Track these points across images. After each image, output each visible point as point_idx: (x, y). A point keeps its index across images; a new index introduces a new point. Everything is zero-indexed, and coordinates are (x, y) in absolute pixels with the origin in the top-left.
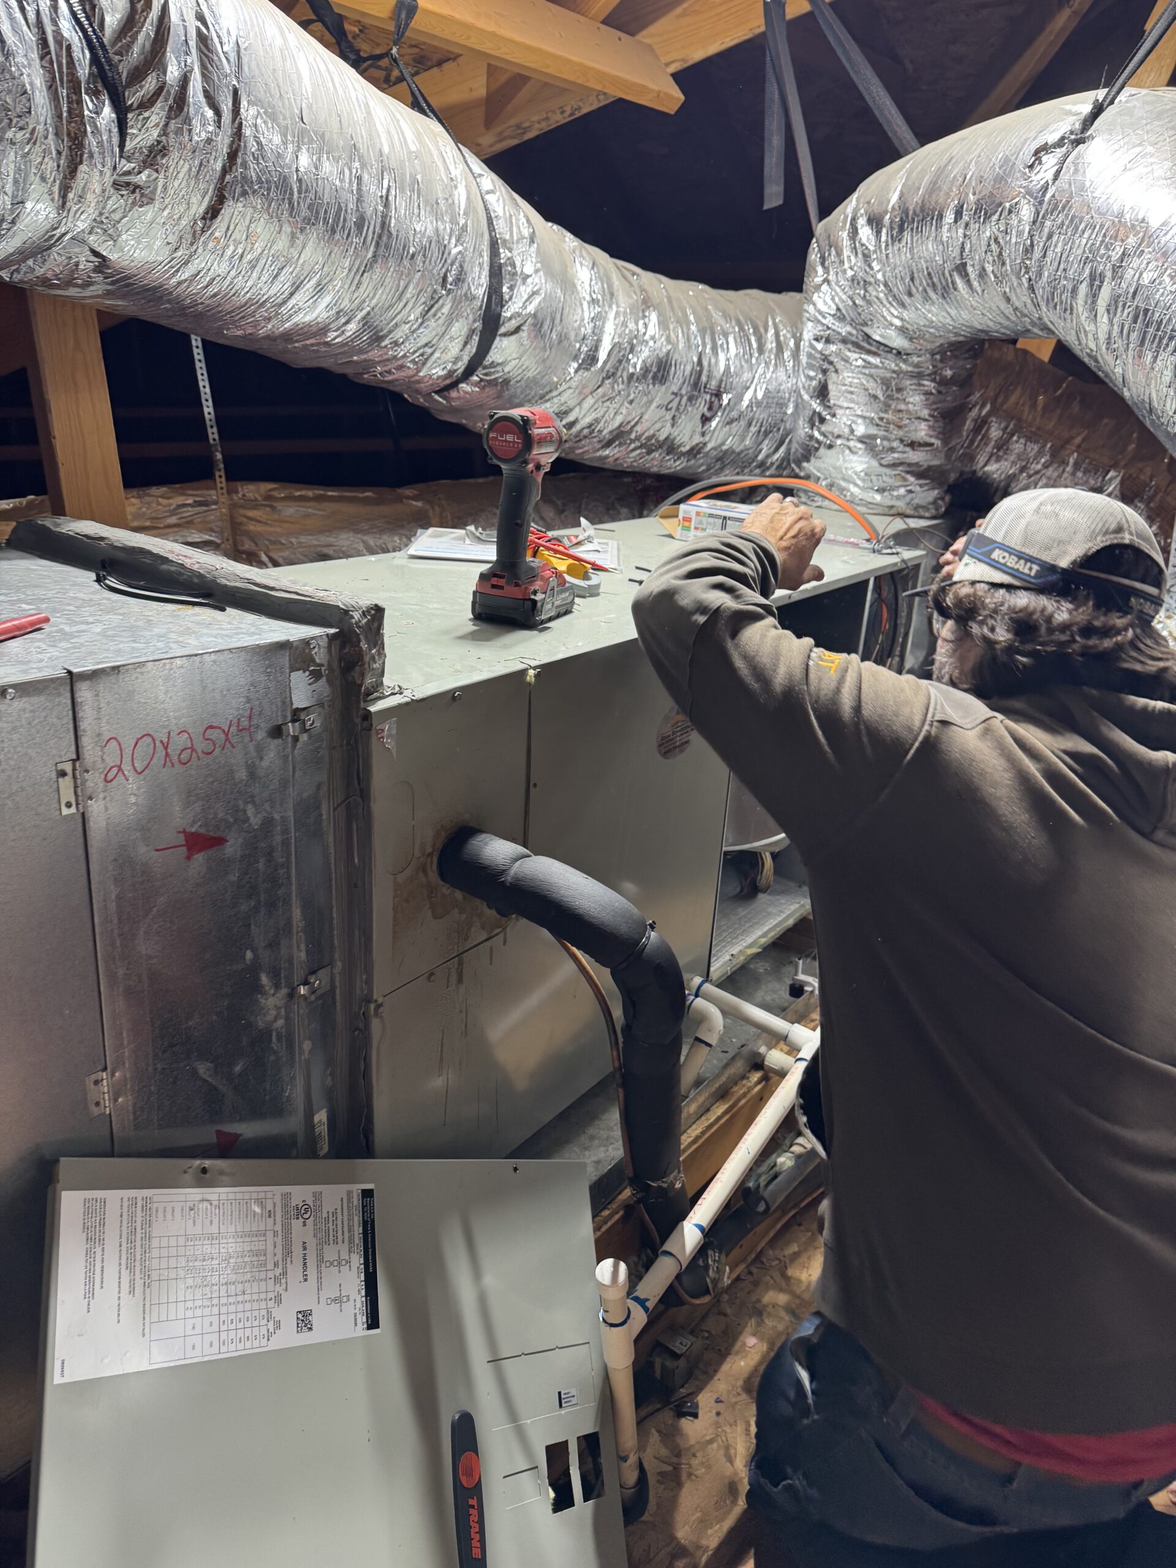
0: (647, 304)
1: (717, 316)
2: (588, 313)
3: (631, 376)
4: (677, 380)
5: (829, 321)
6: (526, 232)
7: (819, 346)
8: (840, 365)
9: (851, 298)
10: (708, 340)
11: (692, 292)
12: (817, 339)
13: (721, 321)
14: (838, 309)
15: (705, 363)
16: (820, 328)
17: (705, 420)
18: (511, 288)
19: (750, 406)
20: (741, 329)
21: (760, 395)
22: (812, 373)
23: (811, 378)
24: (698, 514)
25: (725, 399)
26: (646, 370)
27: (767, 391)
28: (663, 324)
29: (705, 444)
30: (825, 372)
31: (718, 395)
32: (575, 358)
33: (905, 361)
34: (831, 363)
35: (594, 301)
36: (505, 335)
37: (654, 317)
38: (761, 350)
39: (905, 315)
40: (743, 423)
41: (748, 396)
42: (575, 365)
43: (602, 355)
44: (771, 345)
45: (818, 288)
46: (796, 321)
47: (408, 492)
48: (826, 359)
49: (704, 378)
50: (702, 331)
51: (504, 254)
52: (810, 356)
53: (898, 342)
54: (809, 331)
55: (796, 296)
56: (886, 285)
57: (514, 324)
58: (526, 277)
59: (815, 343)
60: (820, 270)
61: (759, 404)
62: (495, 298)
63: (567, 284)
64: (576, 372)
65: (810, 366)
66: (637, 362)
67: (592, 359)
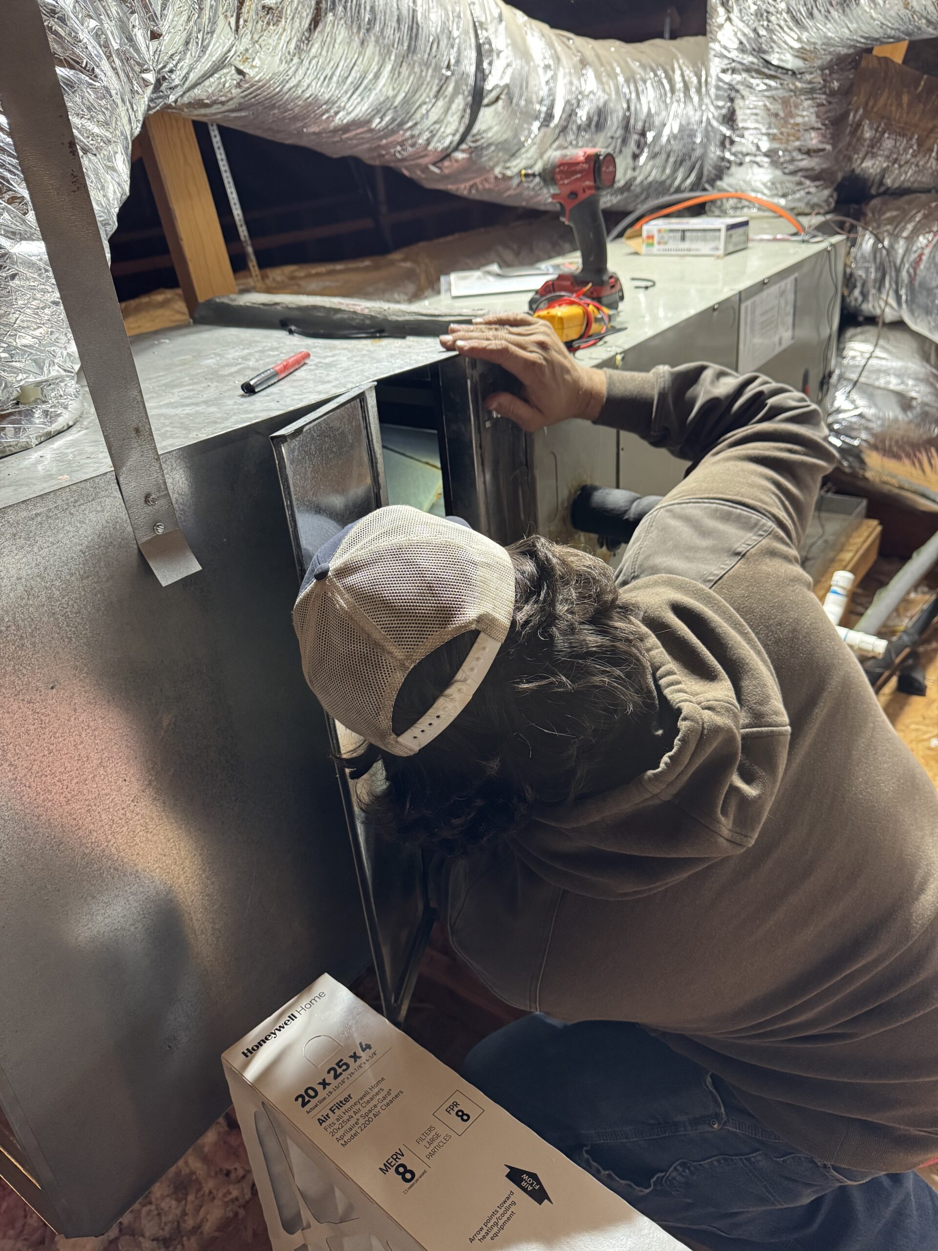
0: (584, 63)
1: (635, 65)
2: (544, 77)
3: (579, 128)
4: (614, 123)
5: (734, 54)
6: (496, 14)
7: (727, 77)
8: (745, 92)
9: (755, 30)
10: (632, 88)
11: (612, 48)
12: (724, 71)
13: (640, 71)
14: (741, 43)
15: (632, 108)
16: (726, 61)
17: (636, 157)
18: (490, 64)
19: (668, 141)
20: (656, 75)
21: (676, 131)
22: (721, 103)
23: (718, 108)
24: (660, 231)
25: (650, 136)
26: (590, 119)
27: (681, 125)
28: (598, 77)
29: (635, 178)
30: (732, 100)
31: (643, 134)
32: (537, 118)
33: (800, 80)
34: (737, 91)
35: (547, 67)
36: (488, 105)
37: (590, 73)
38: (673, 91)
39: (805, 36)
40: (664, 156)
41: (666, 132)
42: (536, 124)
43: (558, 112)
44: (679, 85)
45: (721, 26)
46: (700, 62)
48: (732, 88)
49: (632, 121)
50: (627, 81)
51: (482, 34)
52: (718, 88)
53: (791, 62)
54: (716, 66)
55: (700, 38)
56: (789, 11)
57: (494, 95)
58: (499, 53)
59: (722, 76)
60: (721, 10)
61: (675, 137)
62: (481, 74)
63: (525, 54)
64: (539, 129)
65: (718, 97)
66: (582, 115)
67: (550, 116)
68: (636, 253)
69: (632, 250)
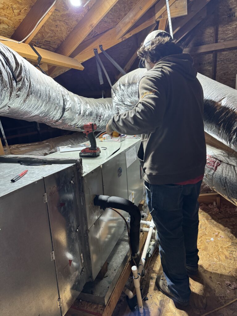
0: (87, 103)
1: (98, 103)
2: (78, 106)
3: (87, 115)
4: (94, 115)
5: (118, 102)
6: (67, 93)
7: (117, 106)
8: (121, 109)
9: (121, 98)
10: (97, 108)
11: (92, 100)
12: (116, 105)
13: (99, 104)
14: (119, 100)
15: (98, 111)
16: (116, 103)
17: (99, 121)
18: (66, 103)
19: (106, 118)
20: (102, 105)
21: (107, 116)
22: (116, 111)
23: (116, 112)
24: (106, 137)
25: (102, 117)
26: (89, 114)
27: (108, 115)
28: (90, 106)
29: (100, 125)
30: (118, 110)
31: (101, 117)
32: (77, 114)
33: (131, 107)
34: (119, 109)
35: (79, 104)
36: (66, 111)
37: (88, 105)
38: (106, 109)
39: (131, 99)
40: (105, 121)
41: (105, 116)
42: (77, 115)
43: (82, 112)
44: (107, 107)
45: (114, 97)
46: (111, 103)
47: (44, 142)
48: (118, 108)
49: (98, 114)
50: (96, 106)
51: (64, 98)
52: (115, 108)
53: (129, 104)
54: (114, 104)
55: (110, 98)
56: (127, 95)
57: (67, 109)
58: (68, 101)
59: (116, 106)
60: (114, 94)
61: (107, 117)
62: (64, 105)
63: (74, 101)
64: (78, 116)
65: (115, 110)
66: (87, 113)
67: (80, 113)
68: (102, 141)
69: (100, 141)
